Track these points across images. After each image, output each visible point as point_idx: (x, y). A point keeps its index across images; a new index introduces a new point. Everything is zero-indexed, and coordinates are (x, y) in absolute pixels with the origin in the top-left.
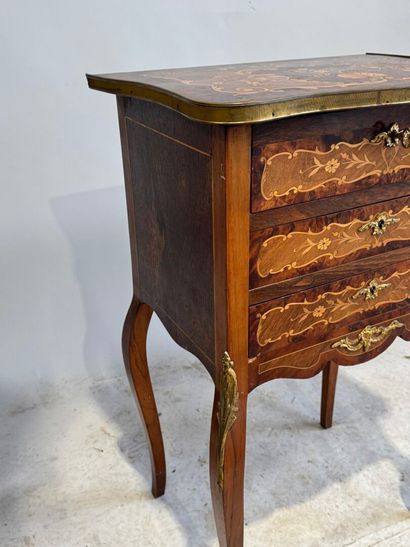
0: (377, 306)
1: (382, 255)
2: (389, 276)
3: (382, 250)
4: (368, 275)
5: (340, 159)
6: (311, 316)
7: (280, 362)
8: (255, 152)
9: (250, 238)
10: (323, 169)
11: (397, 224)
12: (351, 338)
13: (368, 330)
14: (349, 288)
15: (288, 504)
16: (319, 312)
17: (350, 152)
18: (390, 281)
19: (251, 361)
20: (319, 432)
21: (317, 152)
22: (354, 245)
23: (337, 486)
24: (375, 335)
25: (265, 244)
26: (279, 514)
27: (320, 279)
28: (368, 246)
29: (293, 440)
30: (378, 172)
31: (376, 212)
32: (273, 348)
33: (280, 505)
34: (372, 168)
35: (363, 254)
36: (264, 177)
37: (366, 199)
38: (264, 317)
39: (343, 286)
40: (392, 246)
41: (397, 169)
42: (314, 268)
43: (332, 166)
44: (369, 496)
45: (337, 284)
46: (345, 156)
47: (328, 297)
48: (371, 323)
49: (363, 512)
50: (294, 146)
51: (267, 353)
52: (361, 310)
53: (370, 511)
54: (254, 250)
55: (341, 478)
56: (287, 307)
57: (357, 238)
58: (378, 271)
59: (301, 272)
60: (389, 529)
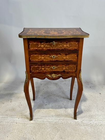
0: (55, 71)
1: (55, 62)
2: (57, 66)
3: (55, 61)
4: (53, 65)
5: (44, 45)
6: (41, 69)
7: (36, 75)
8: (28, 42)
9: (29, 54)
10: (41, 46)
11: (57, 57)
12: (50, 75)
13: (54, 74)
14: (49, 66)
15: (53, 108)
16: (43, 69)
17: (46, 44)
18: (58, 67)
19: (30, 73)
20: (69, 100)
21: (39, 43)
22: (49, 59)
23: (64, 109)
24: (55, 76)
25: (31, 56)
26: (50, 109)
27: (42, 63)
28: (52, 60)
29: (63, 100)
30: (52, 48)
31: (53, 55)
32: (34, 72)
33: (52, 108)
34: (51, 47)
35: (51, 61)
36: (30, 46)
37: (50, 52)
38: (32, 67)
39: (47, 66)
40: (57, 61)
41: (56, 48)
42: (41, 61)
43: (42, 46)
44: (69, 112)
45: (46, 65)
46: (45, 45)
47: (45, 67)
48: (55, 74)
49: (65, 114)
50: (35, 42)
51: (33, 73)
52: (52, 71)
53: (66, 115)
54: (30, 56)
55: (66, 108)
56: (36, 66)
57: (49, 58)
58: (55, 65)
59: (39, 61)
60: (67, 118)
